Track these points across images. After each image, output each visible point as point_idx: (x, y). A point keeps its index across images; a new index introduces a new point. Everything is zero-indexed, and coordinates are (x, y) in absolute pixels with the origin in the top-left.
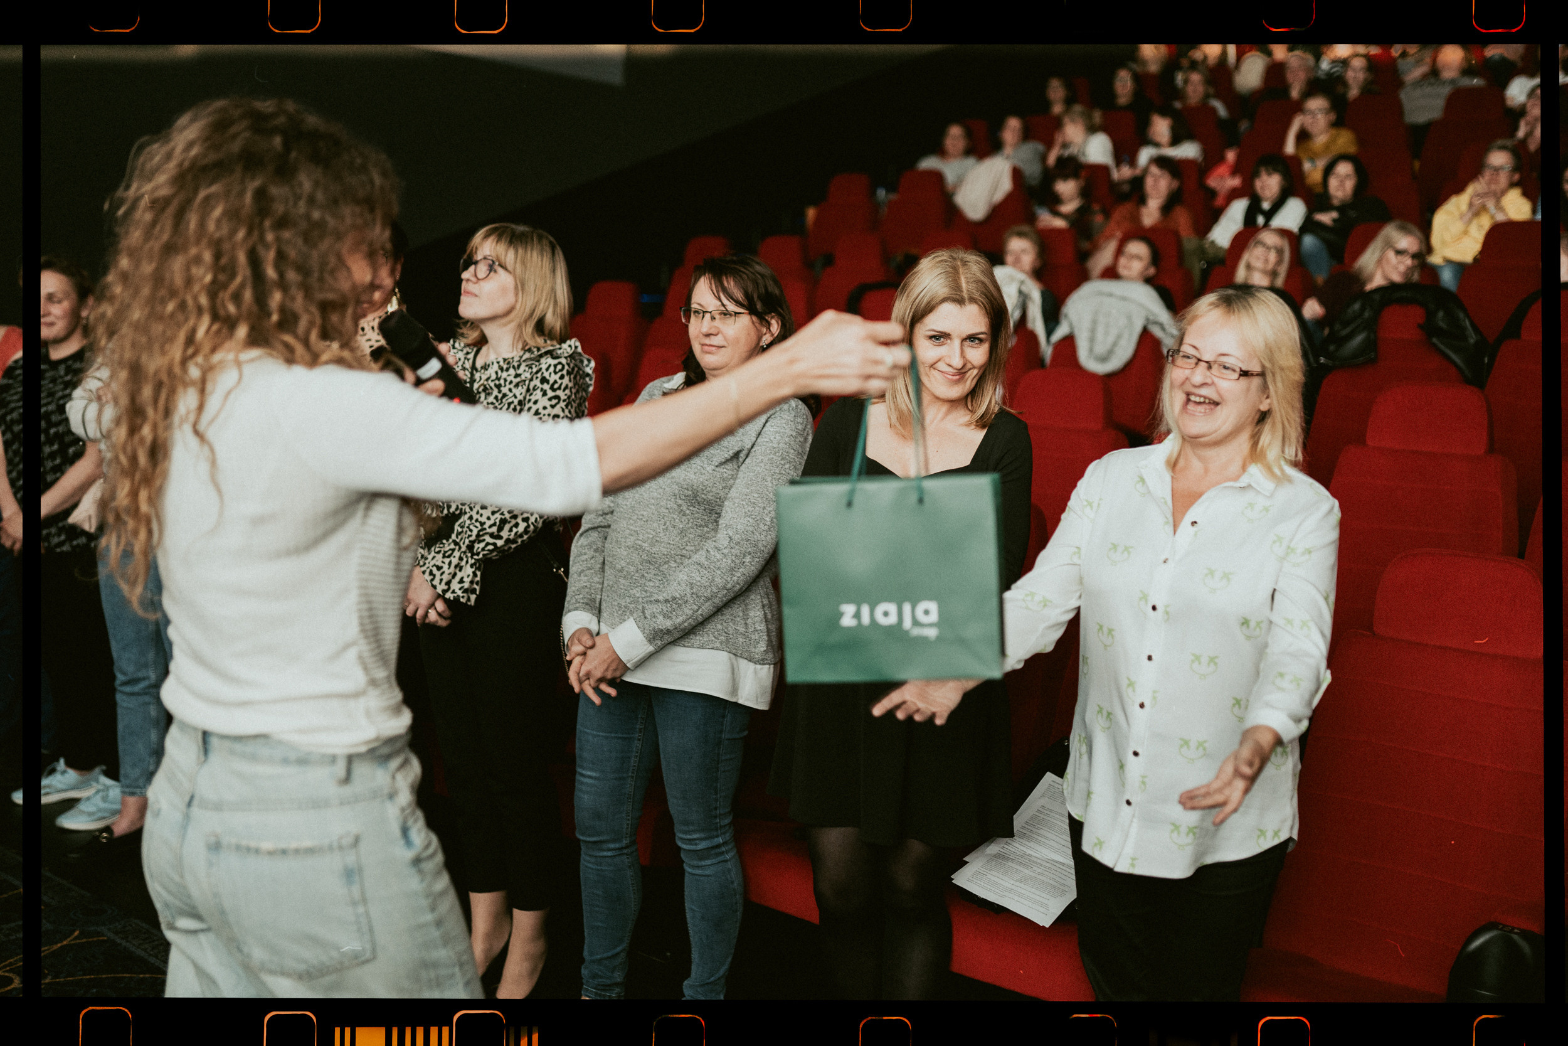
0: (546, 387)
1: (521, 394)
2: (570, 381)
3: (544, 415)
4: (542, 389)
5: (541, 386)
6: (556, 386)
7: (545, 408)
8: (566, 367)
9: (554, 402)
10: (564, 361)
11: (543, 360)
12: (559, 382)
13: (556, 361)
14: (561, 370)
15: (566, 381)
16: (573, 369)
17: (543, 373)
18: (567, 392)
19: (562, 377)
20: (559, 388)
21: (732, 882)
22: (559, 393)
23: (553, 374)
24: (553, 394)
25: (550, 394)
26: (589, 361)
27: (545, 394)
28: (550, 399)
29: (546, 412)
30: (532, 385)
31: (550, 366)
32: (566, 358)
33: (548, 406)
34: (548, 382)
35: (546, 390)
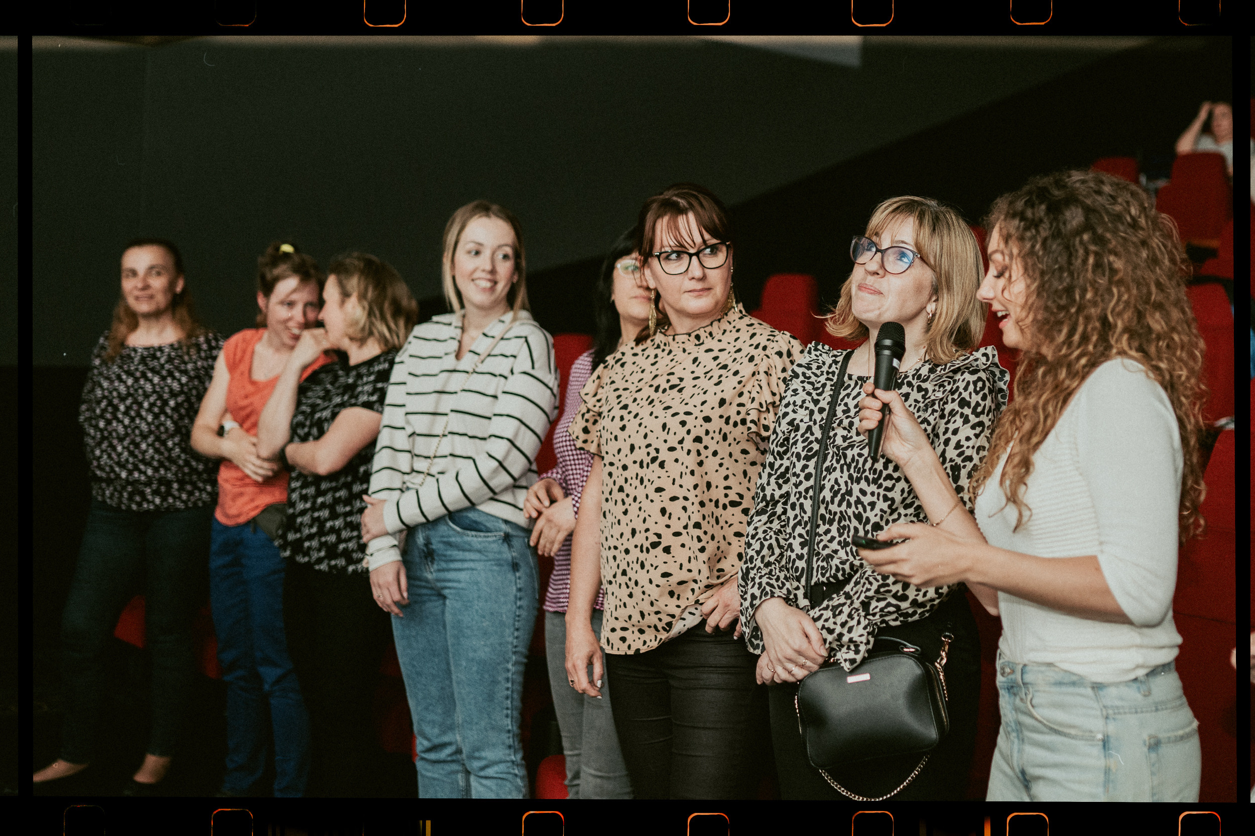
0: (967, 411)
2: (993, 401)
3: (968, 447)
4: (962, 415)
5: (960, 410)
6: (979, 409)
7: (968, 439)
8: (987, 384)
9: (978, 430)
10: (983, 375)
12: (982, 403)
13: (975, 377)
14: (982, 389)
17: (960, 394)
18: (991, 415)
19: (984, 398)
20: (982, 412)
23: (973, 395)
24: (977, 420)
25: (973, 419)
27: (966, 420)
28: (973, 427)
29: (970, 443)
30: (948, 408)
31: (968, 383)
32: (984, 370)
33: (972, 436)
34: (968, 404)
35: (967, 416)
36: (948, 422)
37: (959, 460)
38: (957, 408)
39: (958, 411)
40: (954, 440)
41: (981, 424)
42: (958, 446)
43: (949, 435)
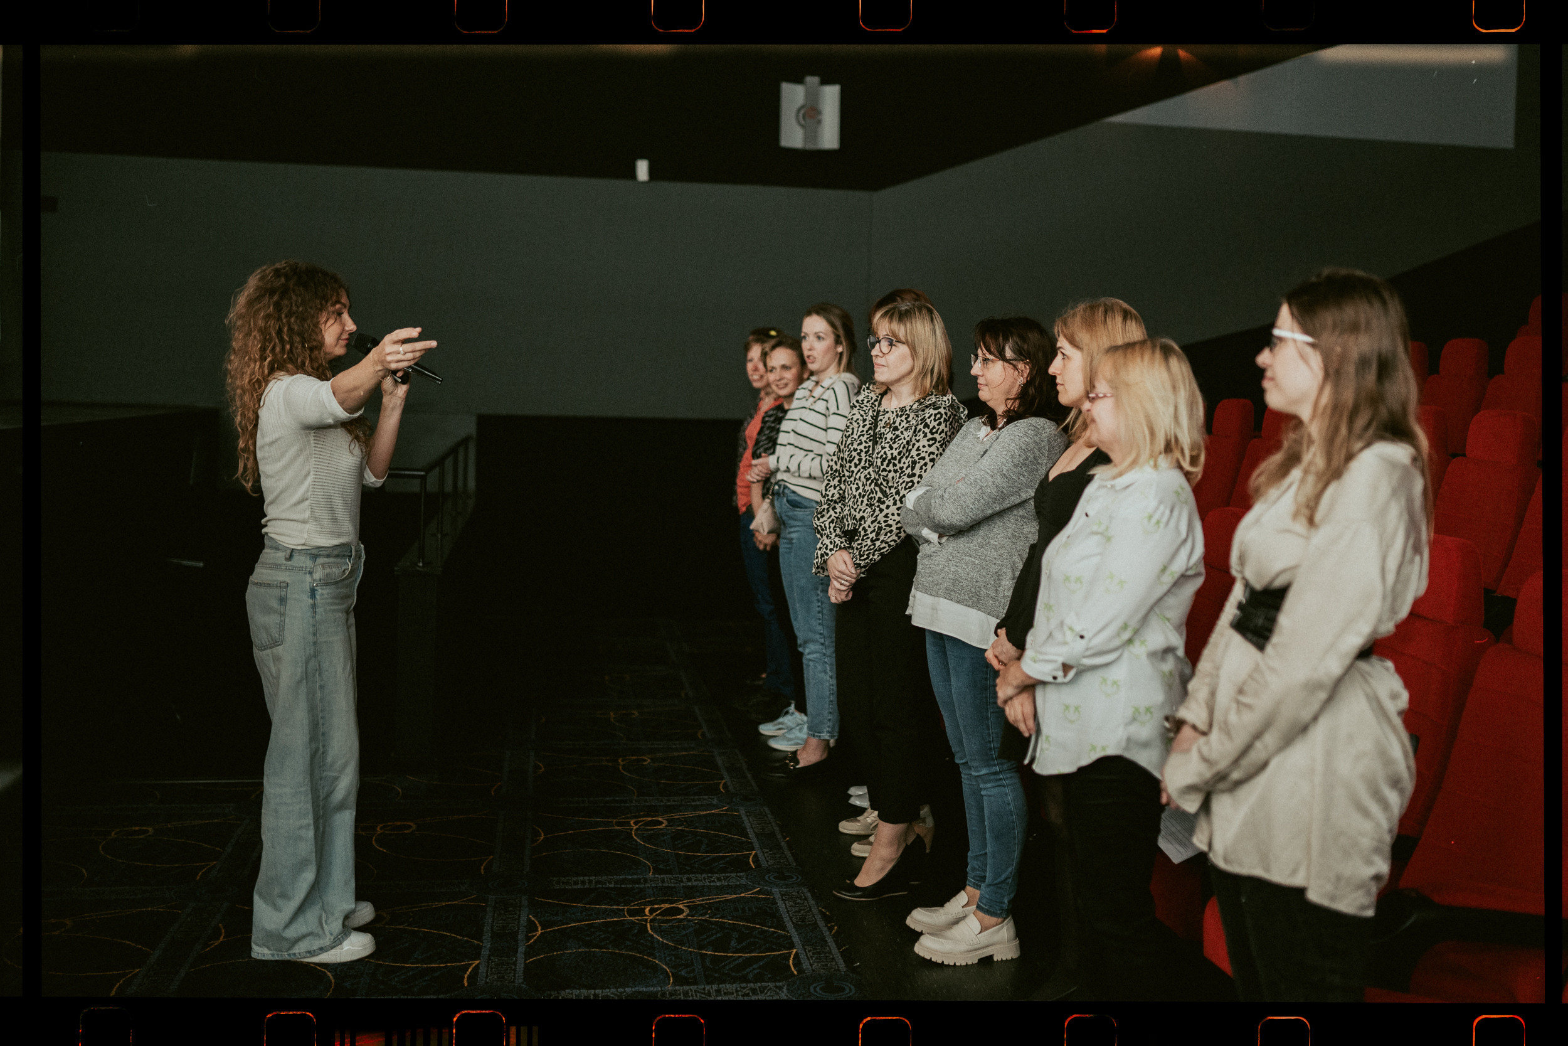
0: (927, 430)
1: (908, 436)
2: (946, 427)
3: (923, 452)
4: (924, 432)
5: (923, 429)
6: (934, 431)
8: (944, 416)
9: (931, 442)
10: (942, 411)
11: (927, 411)
12: (937, 427)
13: (936, 412)
14: (939, 419)
15: (942, 427)
16: (949, 417)
17: (926, 421)
18: (943, 435)
20: (936, 432)
22: (937, 436)
23: (932, 422)
24: (932, 436)
25: (929, 436)
26: (964, 410)
27: (925, 436)
28: (928, 440)
29: (925, 450)
32: (945, 408)
33: (926, 446)
35: (926, 433)
37: (916, 458)
42: (918, 449)
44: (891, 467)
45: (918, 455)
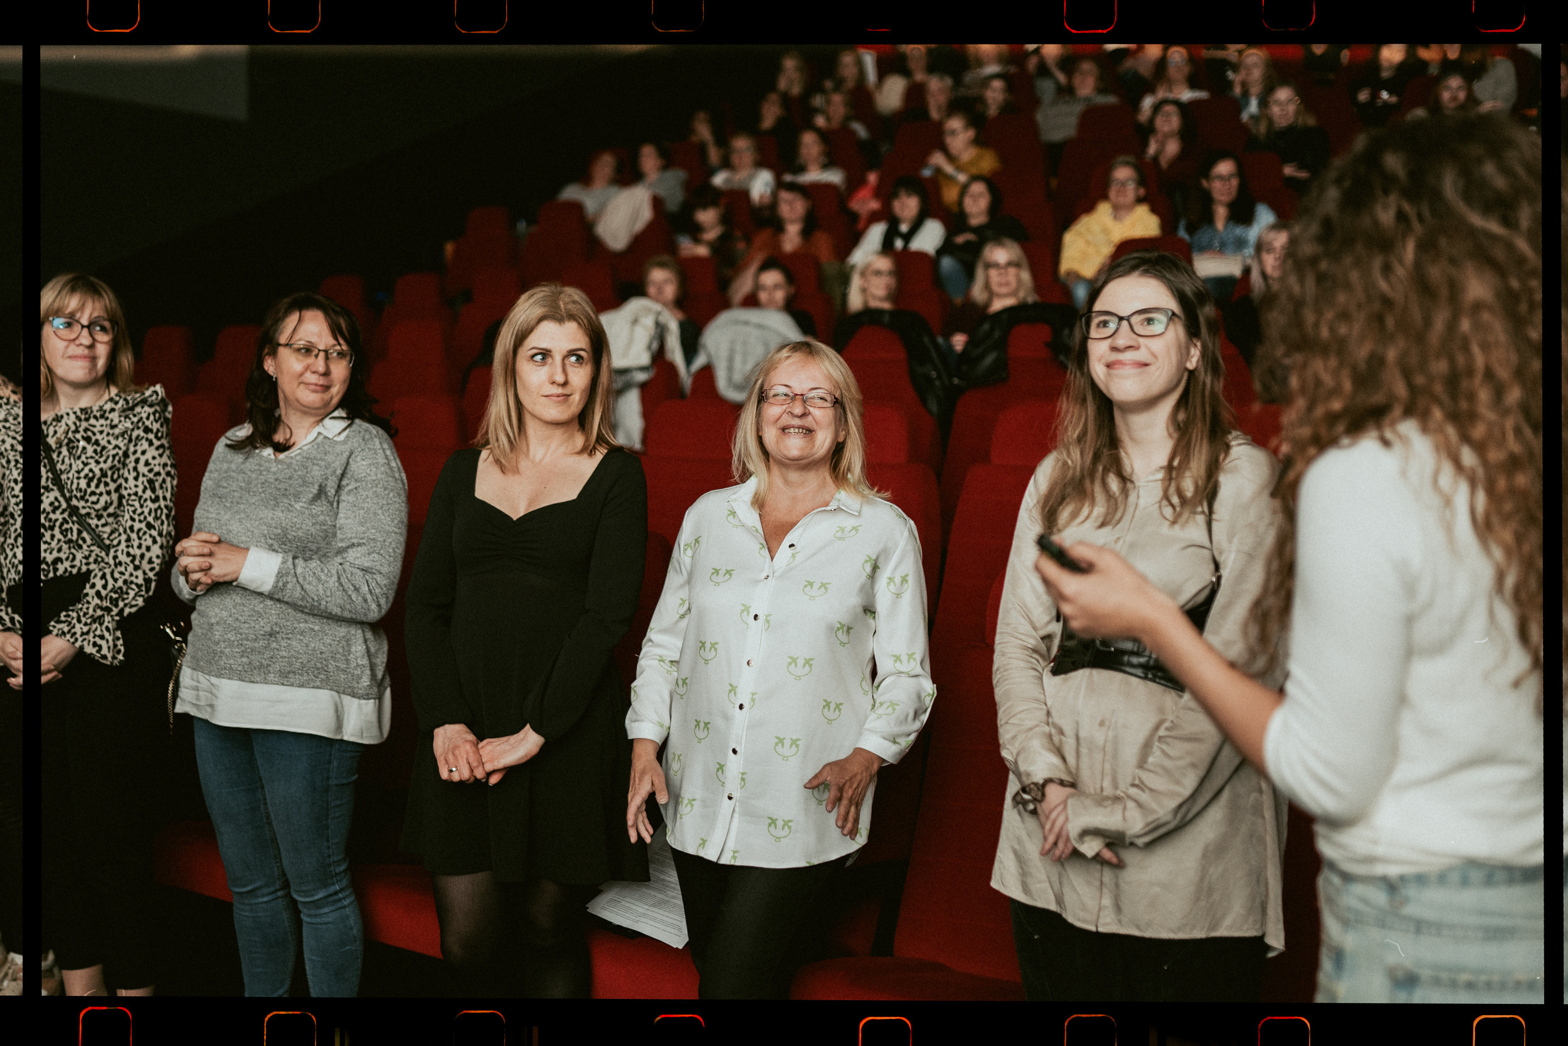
0: (151, 436)
3: (155, 465)
4: (147, 439)
5: (145, 436)
6: (160, 435)
9: (161, 451)
12: (161, 430)
15: (164, 428)
17: (144, 423)
19: (162, 426)
20: (162, 437)
21: (351, 929)
22: (164, 442)
23: (154, 423)
25: (156, 443)
27: (151, 444)
29: (156, 462)
30: (135, 434)
31: (149, 414)
33: (157, 456)
34: (151, 431)
35: (151, 440)
36: (136, 445)
37: (151, 476)
38: (142, 434)
39: (143, 437)
40: (143, 459)
41: (162, 446)
42: (147, 464)
43: (138, 455)
44: (102, 488)
45: (150, 471)
